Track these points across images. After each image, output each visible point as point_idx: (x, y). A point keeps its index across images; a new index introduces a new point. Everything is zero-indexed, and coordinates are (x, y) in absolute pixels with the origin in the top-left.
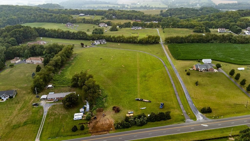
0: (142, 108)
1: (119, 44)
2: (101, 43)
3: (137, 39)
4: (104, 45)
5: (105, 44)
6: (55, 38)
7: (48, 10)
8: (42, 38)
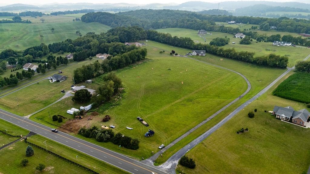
0: (128, 128)
1: (222, 59)
2: (198, 55)
3: (252, 57)
4: (202, 58)
5: (204, 56)
6: (161, 42)
7: (200, 16)
8: (147, 41)
